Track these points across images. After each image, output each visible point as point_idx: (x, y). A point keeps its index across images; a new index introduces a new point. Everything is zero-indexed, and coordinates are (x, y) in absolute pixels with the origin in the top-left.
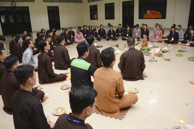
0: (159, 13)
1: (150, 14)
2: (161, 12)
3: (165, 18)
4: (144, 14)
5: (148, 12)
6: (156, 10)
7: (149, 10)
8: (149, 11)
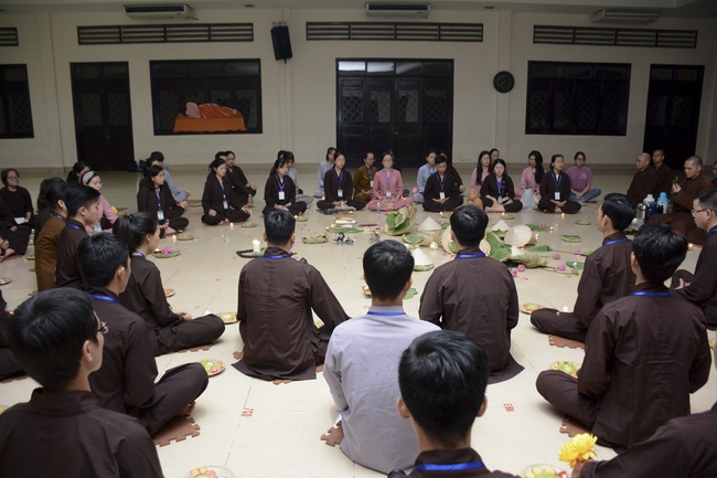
0: (235, 112)
1: (199, 117)
2: (241, 111)
3: (258, 129)
4: (176, 115)
5: (192, 108)
6: (222, 103)
7: (193, 101)
8: (194, 105)
